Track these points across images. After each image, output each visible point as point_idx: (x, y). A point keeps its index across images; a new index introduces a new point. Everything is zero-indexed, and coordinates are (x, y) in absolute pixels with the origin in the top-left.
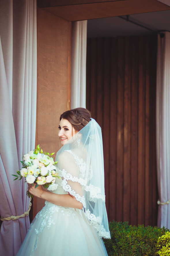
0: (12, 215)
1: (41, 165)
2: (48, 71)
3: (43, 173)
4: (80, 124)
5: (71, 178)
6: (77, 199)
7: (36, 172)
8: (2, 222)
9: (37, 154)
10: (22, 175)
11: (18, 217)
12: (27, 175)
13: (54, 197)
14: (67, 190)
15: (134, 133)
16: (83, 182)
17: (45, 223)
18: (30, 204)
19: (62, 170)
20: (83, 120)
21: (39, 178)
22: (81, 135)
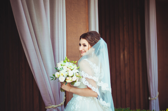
0: (53, 104)
1: (68, 69)
2: (73, 10)
3: (70, 75)
4: (94, 42)
5: (88, 77)
6: (93, 90)
7: (65, 74)
8: (46, 109)
9: (66, 62)
10: (56, 77)
11: (56, 106)
12: (59, 76)
13: (78, 91)
14: (86, 84)
15: (131, 54)
16: (96, 79)
17: (73, 108)
18: (64, 98)
19: (82, 72)
20: (96, 39)
21: (68, 78)
22: (94, 49)
